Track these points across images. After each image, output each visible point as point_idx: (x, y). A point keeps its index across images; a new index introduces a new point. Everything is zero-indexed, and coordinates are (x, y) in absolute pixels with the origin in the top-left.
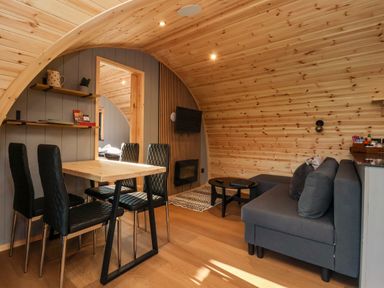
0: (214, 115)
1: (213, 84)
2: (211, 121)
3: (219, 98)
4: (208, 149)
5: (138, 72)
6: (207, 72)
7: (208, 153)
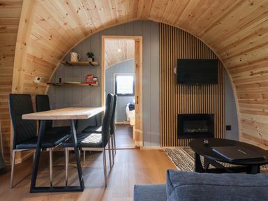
0: (237, 61)
1: (218, 22)
2: (236, 69)
3: (234, 38)
4: (237, 103)
5: (137, 37)
6: (205, 10)
7: (238, 108)
